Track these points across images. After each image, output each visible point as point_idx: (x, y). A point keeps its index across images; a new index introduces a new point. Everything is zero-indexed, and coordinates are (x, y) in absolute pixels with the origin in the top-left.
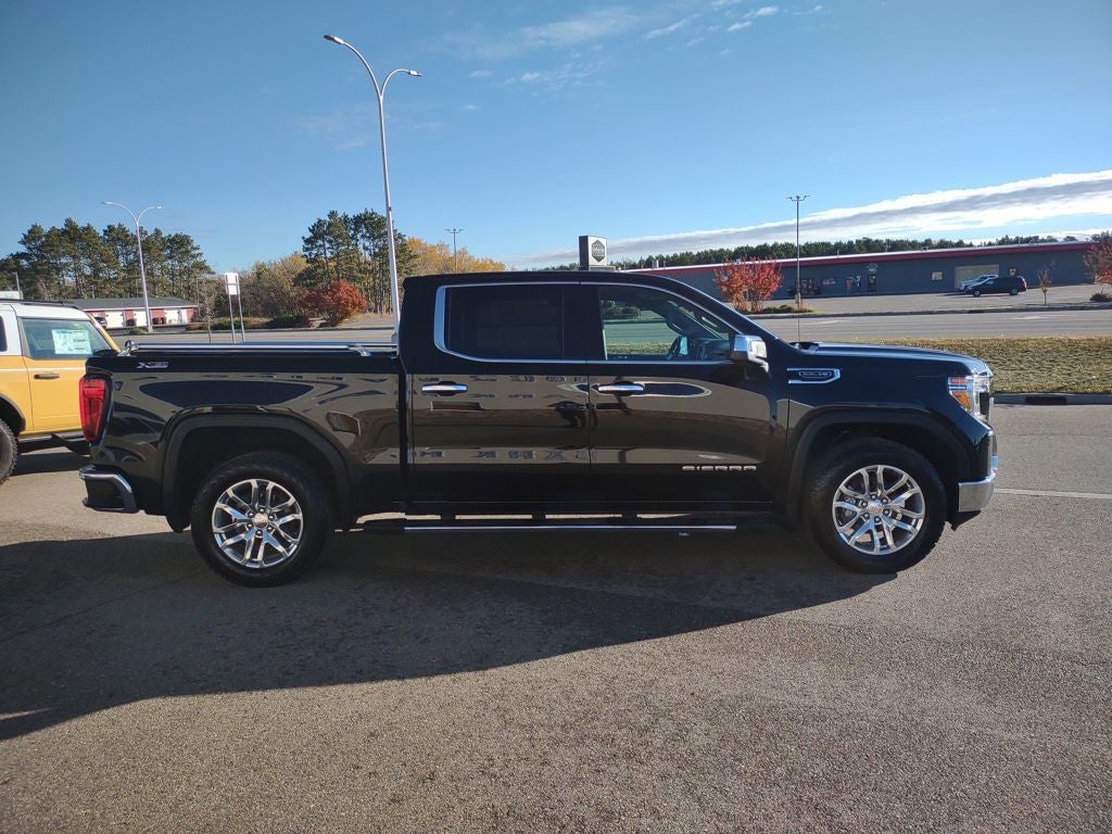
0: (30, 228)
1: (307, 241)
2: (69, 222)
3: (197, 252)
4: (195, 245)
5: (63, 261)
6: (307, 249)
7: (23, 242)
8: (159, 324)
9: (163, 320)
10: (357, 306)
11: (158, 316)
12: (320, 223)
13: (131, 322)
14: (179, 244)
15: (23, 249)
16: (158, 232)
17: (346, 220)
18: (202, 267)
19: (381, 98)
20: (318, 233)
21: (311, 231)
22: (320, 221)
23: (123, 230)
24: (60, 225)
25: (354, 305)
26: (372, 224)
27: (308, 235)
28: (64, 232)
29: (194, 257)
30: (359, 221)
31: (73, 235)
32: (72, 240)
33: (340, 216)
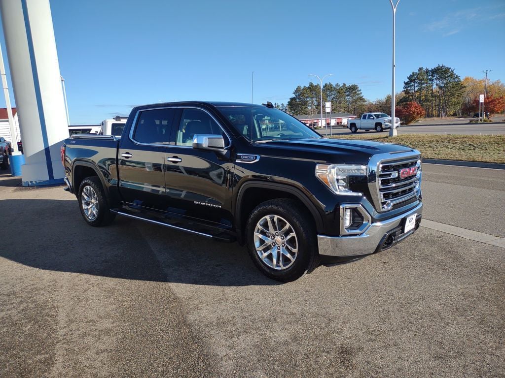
0: (297, 87)
1: (406, 84)
2: (311, 84)
3: (360, 92)
4: (359, 89)
5: (308, 99)
6: (406, 87)
7: (294, 93)
8: (339, 124)
9: (341, 123)
10: (419, 114)
11: (339, 121)
12: (414, 74)
13: (328, 124)
14: (353, 89)
15: (294, 96)
16: (344, 85)
17: (427, 71)
18: (361, 99)
19: (395, 10)
20: (412, 79)
21: (408, 78)
22: (413, 73)
23: (330, 85)
24: (308, 85)
25: (418, 114)
26: (441, 72)
27: (407, 80)
28: (309, 88)
29: (358, 95)
30: (435, 71)
31: (312, 89)
32: (311, 91)
33: (424, 69)
